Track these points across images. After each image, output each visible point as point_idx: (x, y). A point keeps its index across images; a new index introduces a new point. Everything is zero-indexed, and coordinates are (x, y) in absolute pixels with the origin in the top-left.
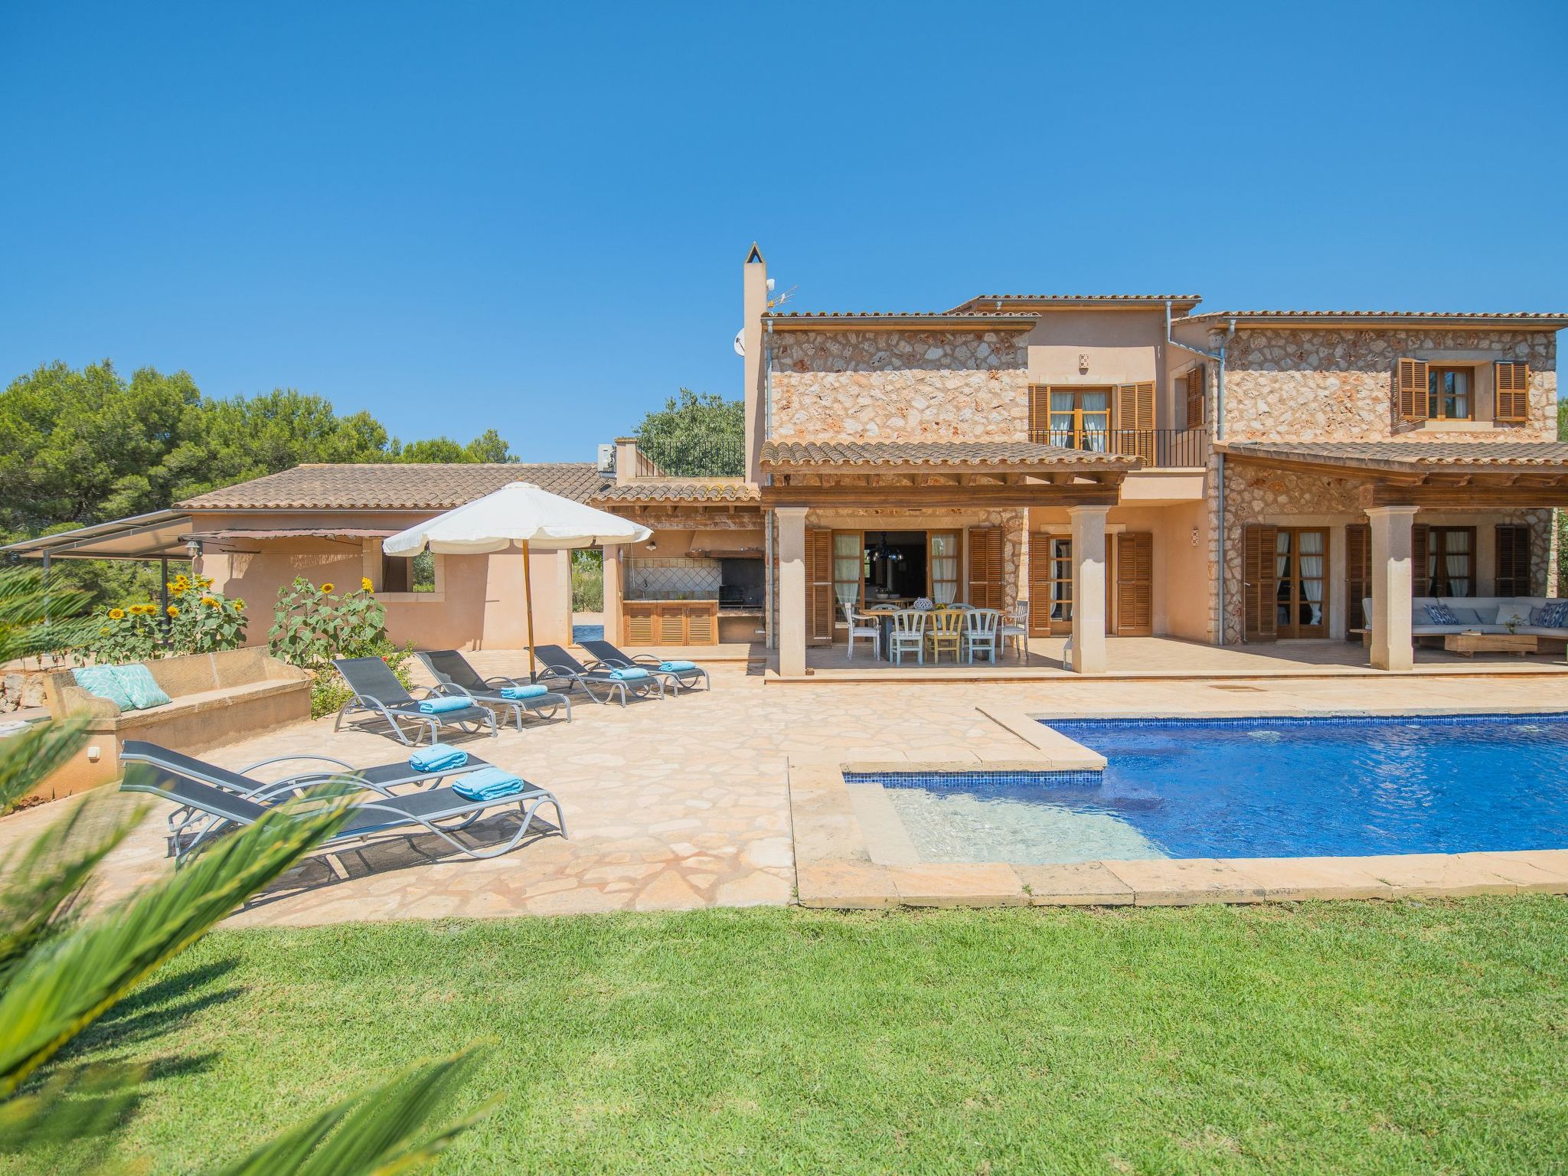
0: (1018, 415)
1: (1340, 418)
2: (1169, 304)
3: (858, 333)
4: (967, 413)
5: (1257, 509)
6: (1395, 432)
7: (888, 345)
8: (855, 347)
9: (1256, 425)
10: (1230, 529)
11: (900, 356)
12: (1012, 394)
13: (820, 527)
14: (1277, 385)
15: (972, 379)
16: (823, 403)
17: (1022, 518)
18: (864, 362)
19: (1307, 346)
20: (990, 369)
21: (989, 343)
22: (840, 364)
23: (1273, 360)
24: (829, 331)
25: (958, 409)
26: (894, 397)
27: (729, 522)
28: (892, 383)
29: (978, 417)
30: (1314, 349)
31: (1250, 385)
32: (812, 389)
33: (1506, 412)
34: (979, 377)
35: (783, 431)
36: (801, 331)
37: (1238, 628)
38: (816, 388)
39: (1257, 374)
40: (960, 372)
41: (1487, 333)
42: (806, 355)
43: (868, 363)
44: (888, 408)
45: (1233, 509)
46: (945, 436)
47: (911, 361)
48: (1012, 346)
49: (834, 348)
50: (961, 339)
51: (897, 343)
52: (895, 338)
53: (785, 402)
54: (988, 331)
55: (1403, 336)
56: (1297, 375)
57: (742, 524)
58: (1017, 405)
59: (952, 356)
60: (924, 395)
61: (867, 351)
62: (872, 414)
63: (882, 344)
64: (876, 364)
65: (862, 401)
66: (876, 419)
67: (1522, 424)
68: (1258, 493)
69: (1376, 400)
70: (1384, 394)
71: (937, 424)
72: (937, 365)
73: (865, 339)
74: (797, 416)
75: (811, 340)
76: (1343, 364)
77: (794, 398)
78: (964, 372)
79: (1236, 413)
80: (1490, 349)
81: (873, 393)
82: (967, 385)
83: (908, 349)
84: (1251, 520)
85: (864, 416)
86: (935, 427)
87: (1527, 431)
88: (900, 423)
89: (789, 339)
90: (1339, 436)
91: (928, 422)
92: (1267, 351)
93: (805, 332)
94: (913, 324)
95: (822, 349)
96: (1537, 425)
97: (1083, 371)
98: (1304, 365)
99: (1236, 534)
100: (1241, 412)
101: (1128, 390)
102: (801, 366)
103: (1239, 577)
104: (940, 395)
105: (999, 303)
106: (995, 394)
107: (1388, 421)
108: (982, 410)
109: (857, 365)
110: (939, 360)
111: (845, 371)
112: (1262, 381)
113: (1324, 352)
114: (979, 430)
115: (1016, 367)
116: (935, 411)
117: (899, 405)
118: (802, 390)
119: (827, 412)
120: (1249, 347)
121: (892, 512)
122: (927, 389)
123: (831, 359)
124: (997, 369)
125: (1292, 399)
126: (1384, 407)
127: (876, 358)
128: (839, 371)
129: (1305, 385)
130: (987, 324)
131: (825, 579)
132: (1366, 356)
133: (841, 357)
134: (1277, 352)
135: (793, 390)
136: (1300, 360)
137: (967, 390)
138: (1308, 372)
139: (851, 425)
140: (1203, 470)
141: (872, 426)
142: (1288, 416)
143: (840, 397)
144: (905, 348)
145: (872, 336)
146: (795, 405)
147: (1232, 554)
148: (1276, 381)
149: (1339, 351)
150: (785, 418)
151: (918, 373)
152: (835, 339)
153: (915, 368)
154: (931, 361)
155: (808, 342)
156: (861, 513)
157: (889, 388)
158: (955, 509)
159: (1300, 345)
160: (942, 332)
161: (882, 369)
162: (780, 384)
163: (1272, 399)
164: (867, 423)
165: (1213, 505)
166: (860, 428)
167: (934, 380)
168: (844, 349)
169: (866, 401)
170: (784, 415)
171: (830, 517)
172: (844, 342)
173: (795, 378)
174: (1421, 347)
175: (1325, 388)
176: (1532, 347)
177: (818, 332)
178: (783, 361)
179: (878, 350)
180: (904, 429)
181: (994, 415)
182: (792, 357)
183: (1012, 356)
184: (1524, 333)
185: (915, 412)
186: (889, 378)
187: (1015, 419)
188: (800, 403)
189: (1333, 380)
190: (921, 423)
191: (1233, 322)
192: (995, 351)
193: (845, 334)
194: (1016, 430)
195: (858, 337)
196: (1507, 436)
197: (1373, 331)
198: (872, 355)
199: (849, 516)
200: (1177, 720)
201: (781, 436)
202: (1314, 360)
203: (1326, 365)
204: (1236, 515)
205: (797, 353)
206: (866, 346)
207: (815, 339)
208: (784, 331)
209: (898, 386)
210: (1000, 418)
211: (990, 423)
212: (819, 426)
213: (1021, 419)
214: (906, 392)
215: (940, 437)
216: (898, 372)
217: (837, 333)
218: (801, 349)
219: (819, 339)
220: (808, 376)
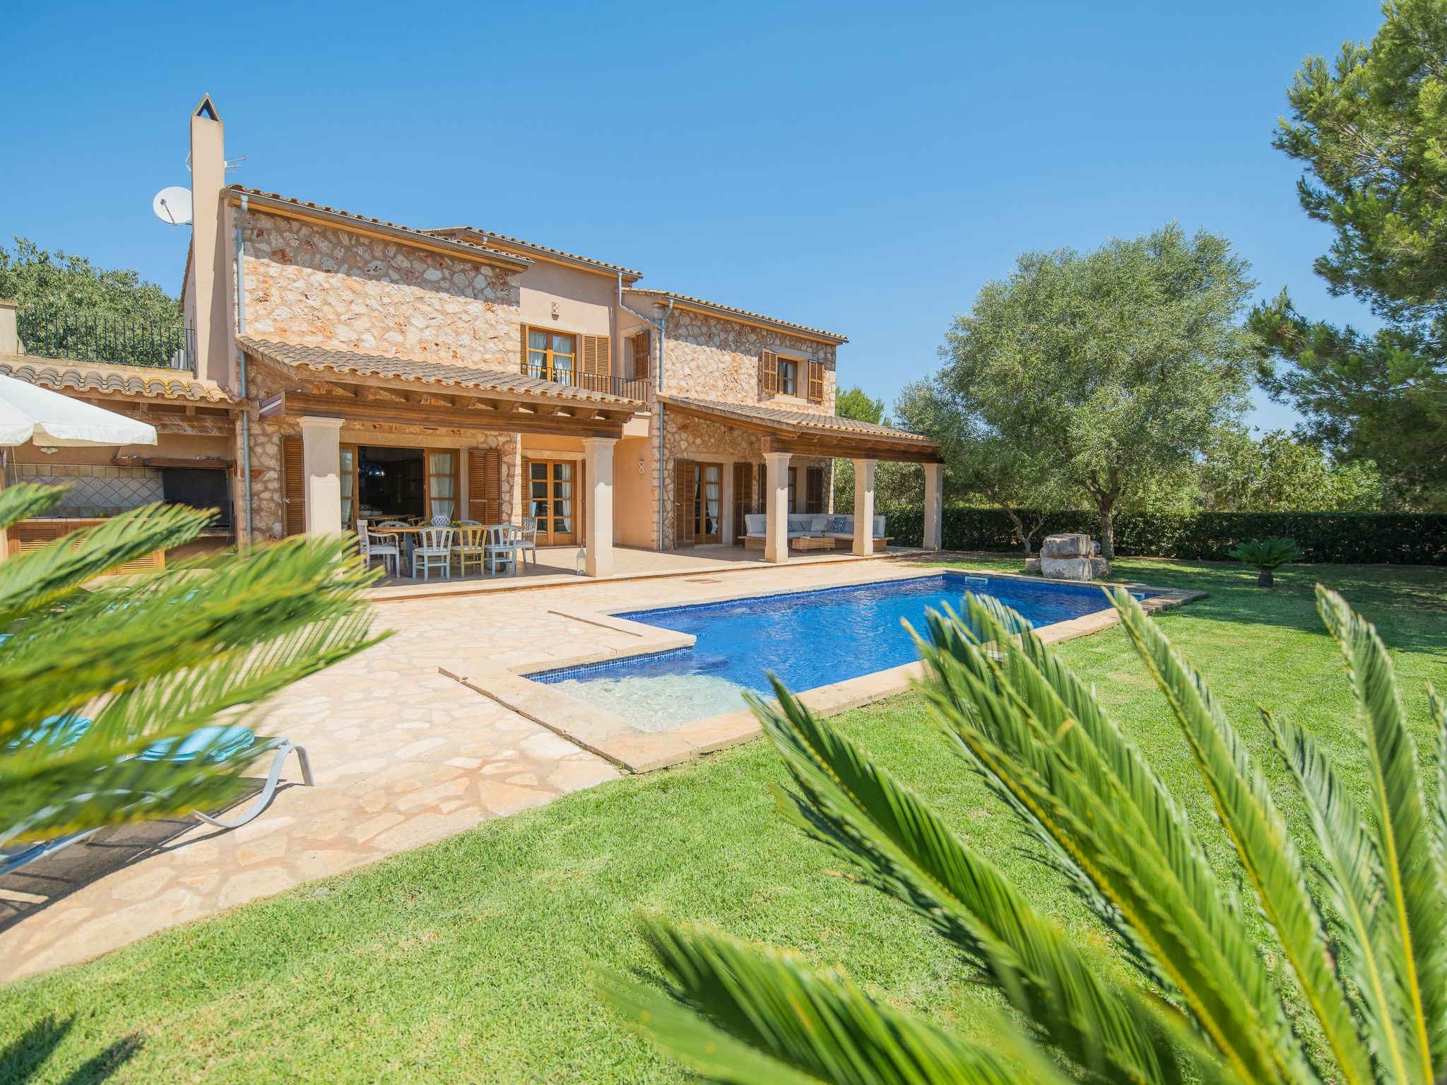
0: (512, 348)
1: (731, 385)
2: (621, 274)
3: (350, 235)
4: (466, 339)
5: (683, 447)
6: (760, 400)
7: (385, 255)
8: (348, 249)
9: (683, 383)
10: (667, 462)
11: (398, 270)
12: (506, 328)
14: (696, 355)
15: (470, 307)
16: (310, 302)
17: (516, 443)
18: (358, 268)
19: (713, 329)
20: (486, 300)
21: (486, 276)
22: (330, 263)
23: (693, 336)
24: (317, 225)
25: (457, 334)
26: (392, 310)
27: (185, 425)
28: (389, 295)
29: (476, 344)
30: (717, 332)
31: (679, 352)
32: (296, 284)
33: (813, 394)
34: (477, 307)
35: (260, 326)
36: (282, 216)
37: (671, 537)
38: (300, 284)
39: (684, 344)
40: (459, 299)
41: (806, 340)
42: (288, 245)
43: (362, 269)
44: (386, 321)
45: (668, 446)
46: (445, 358)
47: (408, 277)
48: (505, 283)
49: (324, 246)
50: (459, 266)
51: (395, 256)
52: (392, 250)
53: (261, 294)
54: (485, 264)
55: (765, 333)
56: (708, 349)
57: (204, 429)
58: (511, 339)
59: (451, 280)
60: (423, 313)
61: (361, 256)
62: (368, 325)
63: (378, 253)
64: (372, 272)
65: (356, 308)
67: (819, 403)
68: (684, 436)
69: (750, 375)
70: (754, 372)
71: (437, 345)
72: (436, 287)
73: (358, 243)
74: (277, 312)
76: (733, 347)
77: (274, 291)
78: (462, 299)
79: (670, 373)
80: (806, 351)
81: (368, 302)
82: (466, 312)
83: (406, 264)
84: (679, 456)
85: (361, 324)
86: (435, 347)
87: (822, 408)
88: (399, 338)
89: (266, 223)
90: (731, 399)
91: (427, 341)
92: (690, 328)
93: (288, 219)
94: (412, 240)
95: (308, 243)
96: (827, 404)
97: (555, 317)
98: (711, 343)
99: (671, 465)
100: (674, 372)
101: (590, 340)
102: (282, 257)
103: (672, 499)
104: (440, 317)
105: (486, 239)
106: (491, 325)
107: (756, 392)
108: (480, 339)
109: (350, 269)
110: (438, 282)
111: (337, 272)
112: (687, 350)
113: (723, 336)
114: (477, 357)
115: (510, 303)
116: (434, 332)
117: (397, 320)
118: (284, 283)
119: (316, 313)
120: (679, 323)
121: (391, 428)
122: (426, 309)
123: (318, 256)
124: (493, 302)
125: (704, 367)
126: (754, 381)
127: (372, 266)
128: (328, 271)
129: (712, 358)
130: (485, 257)
132: (745, 343)
133: (331, 256)
134: (696, 330)
135: (271, 282)
136: (708, 339)
138: (714, 349)
139: (343, 333)
140: (648, 414)
141: (366, 336)
142: (701, 380)
143: (330, 300)
144: (403, 262)
145: (366, 241)
146: (275, 298)
147: (668, 481)
148: (695, 352)
149: (731, 337)
150: (261, 312)
151: (417, 291)
152: (323, 234)
153: (415, 284)
154: (430, 282)
155: (290, 230)
156: (357, 427)
157: (386, 300)
158: (456, 430)
159: (709, 328)
160: (441, 256)
161: (378, 279)
162: (255, 271)
163: (693, 365)
164: (362, 333)
165: (656, 442)
166: (354, 337)
167: (433, 301)
168: (334, 248)
169: (362, 310)
170: (261, 309)
172: (335, 241)
173: (275, 268)
174: (773, 343)
175: (723, 363)
176: (825, 354)
177: (304, 223)
178: (258, 246)
179: (374, 258)
180: (403, 345)
181: (490, 344)
182: (270, 244)
183: (506, 293)
184: (822, 344)
185: (413, 329)
186: (387, 290)
187: (509, 351)
188: (282, 298)
189: (727, 357)
190: (421, 341)
191: (672, 301)
192: (491, 285)
193: (336, 232)
194: (509, 362)
195: (350, 240)
196: (813, 410)
197: (750, 326)
198: (367, 263)
200: (692, 606)
201: (257, 332)
202: (717, 340)
203: (723, 346)
204: (670, 451)
205: (276, 241)
206: (360, 251)
207: (300, 230)
208: (259, 212)
209: (397, 300)
210: (496, 349)
211: (487, 352)
212: (305, 327)
213: (514, 352)
214: (404, 307)
215: (440, 358)
216: (396, 286)
217: (325, 229)
218: (282, 237)
219: (304, 231)
220: (291, 269)
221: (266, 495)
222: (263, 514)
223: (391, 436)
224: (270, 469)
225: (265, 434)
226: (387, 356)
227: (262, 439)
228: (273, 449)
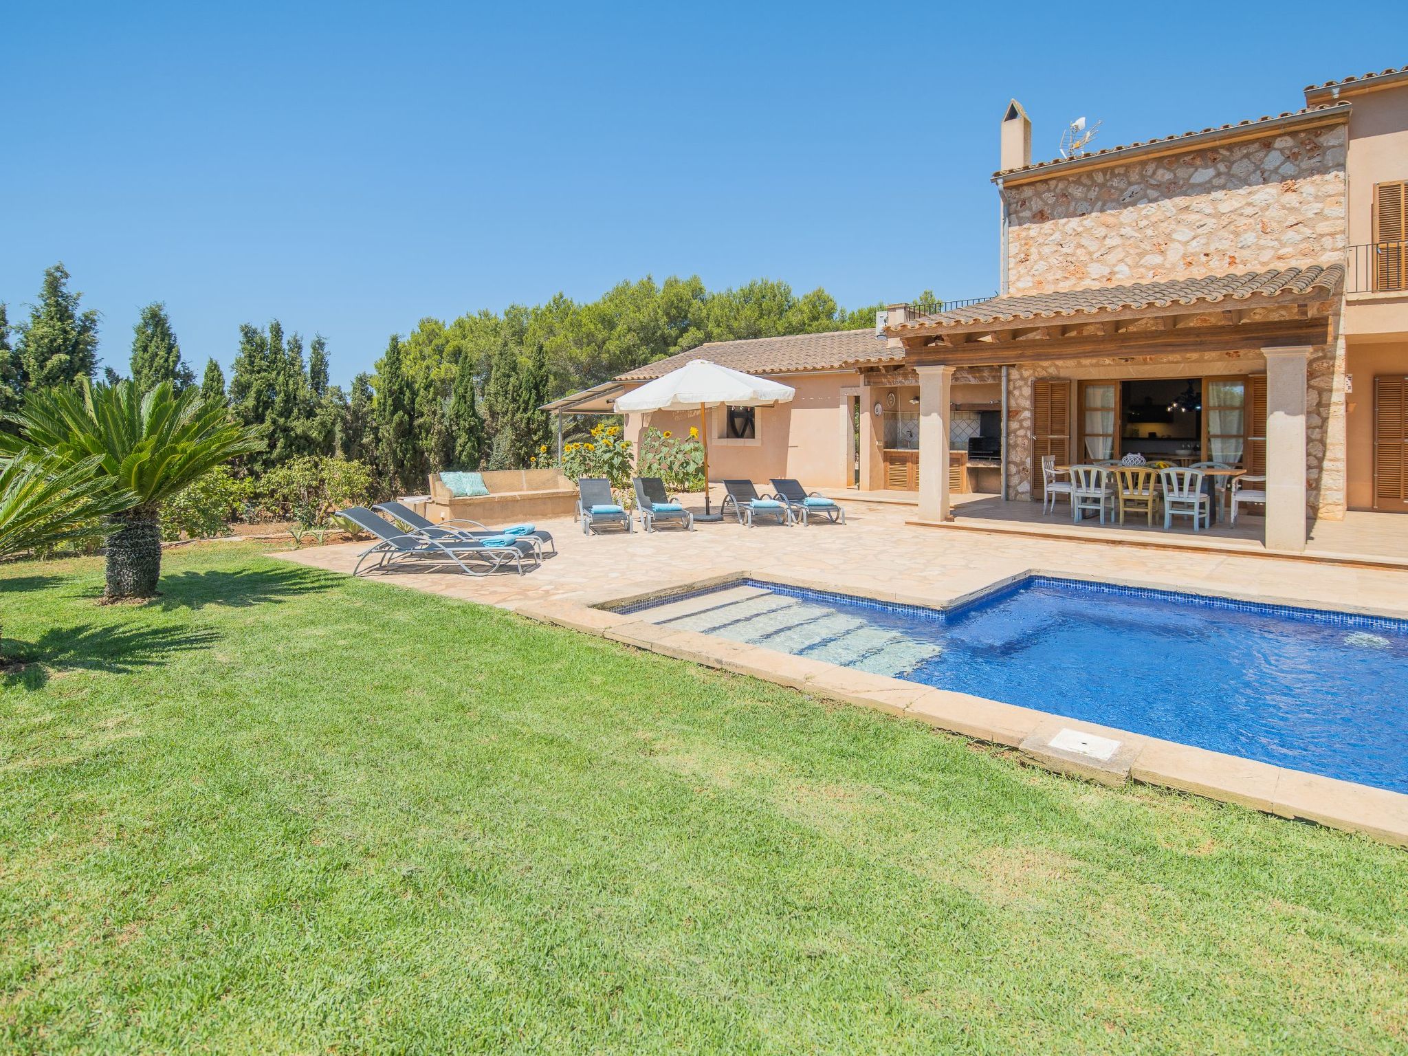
0: (1327, 230)
3: (1104, 171)
4: (1251, 238)
7: (1142, 176)
8: (1102, 186)
11: (1157, 187)
12: (1320, 205)
13: (1059, 378)
15: (1256, 197)
16: (1064, 250)
17: (1334, 358)
18: (1113, 201)
20: (1283, 179)
21: (1282, 151)
22: (1084, 206)
24: (1068, 176)
25: (1237, 234)
26: (1152, 232)
27: (970, 376)
28: (1146, 217)
29: (1266, 241)
32: (1053, 238)
34: (1267, 193)
35: (1020, 285)
36: (1040, 181)
38: (1057, 236)
40: (1239, 191)
42: (1046, 204)
43: (1117, 201)
44: (1142, 245)
46: (1219, 268)
47: (1169, 190)
48: (1317, 147)
49: (1077, 192)
50: (1238, 154)
51: (1154, 173)
52: (1150, 168)
53: (1023, 256)
54: (1280, 135)
57: (982, 378)
59: (1226, 174)
60: (1190, 225)
61: (1116, 188)
62: (1121, 256)
63: (1132, 178)
64: (1128, 200)
65: (1108, 242)
66: (1127, 260)
71: (1207, 255)
72: (1207, 188)
73: (1113, 175)
74: (1036, 267)
75: (1052, 187)
77: (1033, 250)
78: (1244, 190)
81: (1123, 231)
82: (1249, 204)
83: (1168, 176)
85: (1112, 258)
86: (1204, 259)
88: (1157, 259)
89: (1028, 192)
91: (1193, 254)
93: (1045, 181)
94: (1169, 149)
95: (1064, 195)
102: (1041, 217)
104: (1211, 222)
106: (1291, 209)
108: (1272, 231)
109: (1104, 204)
110: (1210, 181)
111: (1090, 213)
114: (1267, 256)
115: (1324, 170)
116: (1203, 241)
117: (1155, 241)
118: (1041, 240)
119: (1069, 259)
121: (1145, 360)
122: (1193, 217)
123: (1073, 204)
124: (1294, 178)
127: (1128, 193)
128: (1083, 214)
130: (1272, 128)
131: (1062, 432)
133: (1086, 199)
135: (1031, 242)
137: (1249, 211)
141: (1121, 268)
143: (1084, 242)
144: (1164, 175)
145: (1122, 170)
146: (1034, 257)
150: (1023, 271)
151: (1181, 201)
152: (1078, 182)
153: (1177, 195)
154: (1199, 185)
155: (1049, 190)
156: (1107, 362)
157: (1143, 223)
158: (1231, 352)
160: (1214, 150)
161: (1134, 204)
162: (1018, 238)
164: (1115, 265)
166: (1106, 271)
167: (1202, 205)
168: (1089, 190)
169: (1116, 241)
170: (1022, 269)
171: (1070, 368)
172: (1090, 183)
173: (1034, 229)
177: (1059, 179)
178: (1021, 215)
179: (1130, 184)
180: (1162, 266)
181: (1291, 234)
182: (1031, 209)
183: (1318, 159)
185: (1177, 245)
186: (1144, 212)
187: (1322, 236)
188: (1039, 253)
190: (1184, 256)
192: (1292, 157)
193: (1090, 175)
195: (1105, 175)
198: (1122, 191)
199: (1092, 365)
201: (1018, 290)
205: (1036, 205)
206: (1113, 183)
207: (1057, 186)
208: (1022, 185)
209: (1154, 219)
210: (1299, 237)
211: (1283, 245)
212: (1059, 274)
213: (1332, 235)
214: (1165, 224)
215: (1211, 270)
216: (1154, 205)
217: (1080, 176)
218: (1042, 199)
219: (1061, 186)
220: (1048, 226)
221: (1021, 432)
222: (1019, 449)
223: (1146, 367)
224: (1025, 409)
225: (1022, 378)
226: (1144, 282)
227: (1020, 383)
228: (1027, 391)
